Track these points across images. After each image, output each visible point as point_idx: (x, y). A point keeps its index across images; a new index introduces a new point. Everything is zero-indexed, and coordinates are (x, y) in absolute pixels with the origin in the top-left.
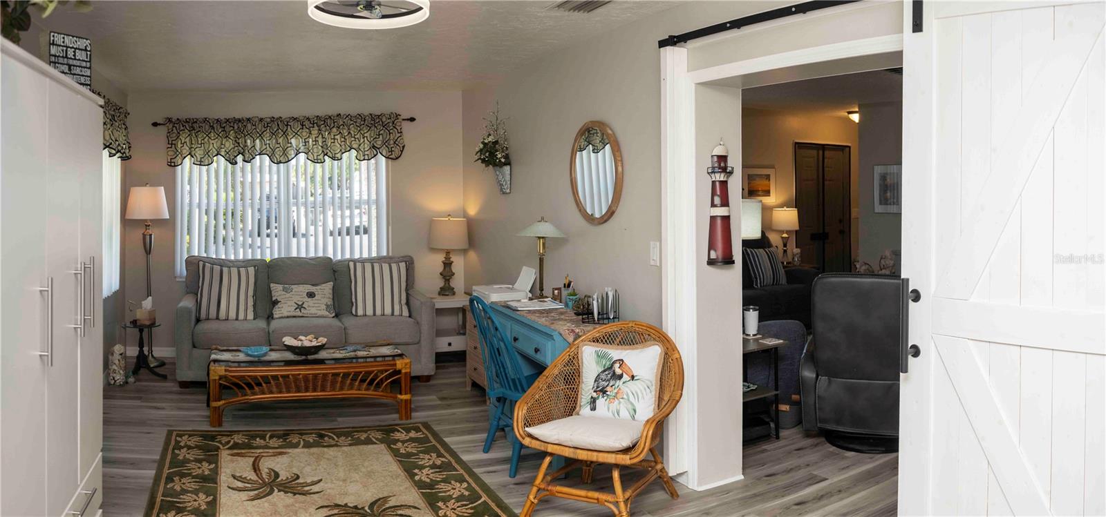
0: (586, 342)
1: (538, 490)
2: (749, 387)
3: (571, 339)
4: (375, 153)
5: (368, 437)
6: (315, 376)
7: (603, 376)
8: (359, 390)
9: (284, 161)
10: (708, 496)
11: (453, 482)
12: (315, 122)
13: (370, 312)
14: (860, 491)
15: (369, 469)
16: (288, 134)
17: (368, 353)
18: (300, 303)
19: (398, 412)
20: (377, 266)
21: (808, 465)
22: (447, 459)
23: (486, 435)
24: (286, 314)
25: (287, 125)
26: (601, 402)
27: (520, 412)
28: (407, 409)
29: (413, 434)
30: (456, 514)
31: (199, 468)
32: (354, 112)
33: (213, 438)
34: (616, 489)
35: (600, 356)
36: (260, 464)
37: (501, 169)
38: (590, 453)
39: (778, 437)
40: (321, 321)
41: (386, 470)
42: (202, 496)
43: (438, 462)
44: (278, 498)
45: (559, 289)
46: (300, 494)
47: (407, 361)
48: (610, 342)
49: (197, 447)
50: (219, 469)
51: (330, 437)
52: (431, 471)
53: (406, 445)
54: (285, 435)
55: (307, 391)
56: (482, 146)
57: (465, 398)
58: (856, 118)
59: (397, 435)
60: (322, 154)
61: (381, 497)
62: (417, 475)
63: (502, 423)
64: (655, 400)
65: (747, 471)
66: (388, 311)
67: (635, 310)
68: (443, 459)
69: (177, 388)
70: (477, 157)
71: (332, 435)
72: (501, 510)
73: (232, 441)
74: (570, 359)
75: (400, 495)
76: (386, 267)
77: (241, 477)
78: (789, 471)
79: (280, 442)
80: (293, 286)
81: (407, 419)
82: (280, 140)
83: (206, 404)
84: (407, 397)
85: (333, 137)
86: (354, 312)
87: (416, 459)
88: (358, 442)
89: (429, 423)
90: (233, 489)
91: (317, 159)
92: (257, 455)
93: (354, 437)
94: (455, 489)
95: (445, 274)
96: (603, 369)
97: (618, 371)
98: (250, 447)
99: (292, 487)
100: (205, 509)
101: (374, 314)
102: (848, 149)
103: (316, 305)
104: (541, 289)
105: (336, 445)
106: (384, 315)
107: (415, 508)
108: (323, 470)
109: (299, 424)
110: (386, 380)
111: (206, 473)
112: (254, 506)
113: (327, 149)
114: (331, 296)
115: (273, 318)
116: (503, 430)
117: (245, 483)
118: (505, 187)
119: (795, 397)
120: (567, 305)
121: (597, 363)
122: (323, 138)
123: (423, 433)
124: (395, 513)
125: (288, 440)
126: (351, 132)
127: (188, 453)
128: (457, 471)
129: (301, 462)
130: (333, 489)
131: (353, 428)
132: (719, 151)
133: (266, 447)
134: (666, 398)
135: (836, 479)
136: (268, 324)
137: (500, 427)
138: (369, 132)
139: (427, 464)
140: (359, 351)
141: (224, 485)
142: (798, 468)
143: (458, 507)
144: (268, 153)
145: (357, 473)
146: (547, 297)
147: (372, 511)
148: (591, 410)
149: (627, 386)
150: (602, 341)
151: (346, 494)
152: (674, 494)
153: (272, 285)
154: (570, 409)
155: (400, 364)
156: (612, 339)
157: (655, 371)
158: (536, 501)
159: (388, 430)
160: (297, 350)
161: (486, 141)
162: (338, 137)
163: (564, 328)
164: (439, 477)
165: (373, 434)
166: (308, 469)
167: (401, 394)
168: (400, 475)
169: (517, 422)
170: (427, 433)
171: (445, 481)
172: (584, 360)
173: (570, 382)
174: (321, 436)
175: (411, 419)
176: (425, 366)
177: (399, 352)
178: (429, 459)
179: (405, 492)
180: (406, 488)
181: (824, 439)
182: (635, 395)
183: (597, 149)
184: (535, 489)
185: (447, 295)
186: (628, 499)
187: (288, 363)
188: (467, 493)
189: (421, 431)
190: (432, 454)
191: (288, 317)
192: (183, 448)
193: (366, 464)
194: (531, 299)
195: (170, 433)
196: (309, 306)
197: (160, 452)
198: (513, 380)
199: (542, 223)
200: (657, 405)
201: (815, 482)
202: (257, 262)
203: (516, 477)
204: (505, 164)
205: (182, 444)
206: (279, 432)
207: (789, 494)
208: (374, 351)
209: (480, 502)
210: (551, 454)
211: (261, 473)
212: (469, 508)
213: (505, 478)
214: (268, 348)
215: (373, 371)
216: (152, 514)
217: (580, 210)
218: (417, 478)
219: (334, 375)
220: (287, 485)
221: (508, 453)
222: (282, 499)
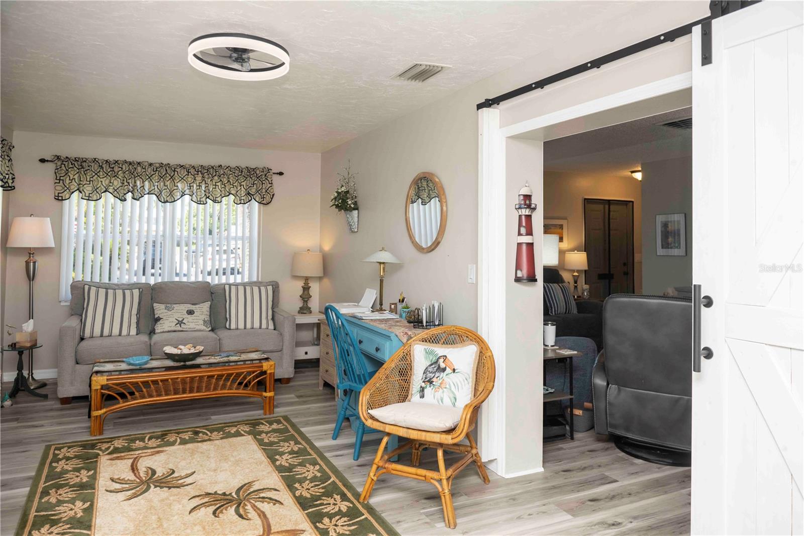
0: (418, 342)
1: (378, 467)
2: (547, 390)
3: (404, 340)
4: (250, 199)
5: (237, 430)
6: (192, 379)
7: (430, 369)
8: (231, 389)
9: (171, 201)
10: (515, 483)
11: (307, 465)
12: (200, 170)
13: (241, 326)
14: (649, 498)
15: (237, 458)
16: (175, 178)
17: (239, 357)
18: (180, 319)
19: (263, 408)
20: (248, 289)
21: (600, 466)
22: (303, 445)
23: (335, 425)
24: (167, 329)
25: (174, 171)
26: (428, 391)
27: (364, 397)
28: (271, 405)
29: (275, 426)
30: (310, 493)
31: (77, 476)
32: (233, 165)
33: (93, 446)
34: (440, 467)
35: (428, 353)
36: (138, 464)
37: (351, 213)
38: (420, 433)
39: (572, 438)
40: (200, 334)
41: (252, 458)
42: (79, 504)
43: (296, 449)
44: (155, 494)
45: (395, 304)
46: (174, 487)
47: (271, 363)
48: (436, 342)
49: (76, 457)
50: (98, 475)
51: (204, 433)
52: (290, 456)
53: (269, 435)
54: (163, 435)
55: (184, 392)
56: (336, 194)
57: (317, 395)
58: (638, 176)
59: (262, 428)
60: (205, 197)
61: (247, 482)
62: (278, 460)
63: (348, 413)
64: (472, 391)
65: (547, 464)
66: (257, 325)
67: (455, 318)
68: (300, 446)
69: (59, 406)
70: (332, 203)
71: (206, 431)
72: (347, 489)
73: (112, 446)
74: (404, 355)
75: (263, 479)
76: (256, 289)
77: (119, 479)
78: (584, 469)
79: (158, 442)
80: (174, 305)
81: (270, 414)
82: (168, 183)
83: (87, 417)
84: (271, 394)
85: (214, 184)
86: (228, 326)
87: (276, 446)
88: (228, 436)
89: (289, 416)
90: (111, 491)
91: (200, 201)
92: (135, 456)
93: (225, 431)
94: (309, 471)
95: (304, 297)
96: (430, 363)
97: (443, 365)
98: (129, 449)
99: (168, 482)
100: (81, 516)
101: (245, 328)
102: (631, 203)
103: (195, 321)
104: (381, 304)
105: (210, 440)
106: (253, 328)
107: (276, 490)
108: (196, 463)
109: (176, 425)
110: (253, 381)
111: (84, 480)
112: (130, 505)
113: (209, 193)
114: (208, 314)
115: (154, 333)
116: (348, 419)
117: (123, 484)
118: (354, 227)
119: (587, 405)
120: (401, 316)
121: (426, 358)
122: (206, 184)
123: (284, 425)
124: (258, 496)
125: (165, 440)
126: (230, 180)
127: (67, 464)
128: (311, 455)
129: (177, 458)
130: (204, 479)
131: (225, 423)
132: (525, 191)
133: (146, 448)
134: (481, 389)
135: (626, 482)
136: (150, 338)
137: (346, 417)
138: (246, 181)
139: (287, 451)
140: (232, 356)
141: (102, 489)
142: (591, 467)
143: (312, 487)
144: (156, 193)
145: (227, 462)
146: (385, 310)
147: (238, 496)
148: (421, 398)
149: (448, 378)
150: (429, 341)
151: (216, 482)
152: (486, 479)
153: (155, 305)
154: (404, 397)
155: (266, 366)
156: (437, 340)
157: (472, 366)
158: (375, 478)
159: (254, 424)
160: (177, 358)
161: (340, 191)
162: (219, 184)
163: (400, 331)
164: (296, 461)
165: (242, 428)
166: (183, 463)
167: (265, 391)
168: (263, 461)
169: (362, 406)
170: (287, 425)
171: (301, 464)
172: (415, 357)
173: (404, 374)
174: (196, 433)
175: (273, 413)
176: (285, 370)
177: (266, 356)
178: (288, 446)
179: (268, 477)
180: (268, 473)
181: (613, 445)
182: (456, 384)
183: (425, 202)
184: (375, 467)
185: (306, 313)
186: (450, 477)
187: (168, 369)
188: (319, 475)
189: (281, 423)
190: (291, 442)
191: (169, 332)
192: (61, 460)
193: (235, 453)
194: (373, 311)
195: (48, 448)
196: (188, 322)
197: (35, 470)
198: (359, 376)
199: (383, 252)
200: (473, 395)
201: (607, 482)
202: (143, 285)
203: (359, 460)
204: (355, 209)
205: (60, 457)
206: (158, 433)
207: (584, 490)
208: (244, 357)
209: (329, 482)
210: (388, 434)
211: (139, 473)
212: (320, 488)
213: (350, 461)
214: (150, 358)
215: (243, 373)
216: (23, 533)
217: (413, 242)
218: (278, 463)
219: (209, 377)
220: (164, 480)
221: (352, 440)
222: (158, 494)
